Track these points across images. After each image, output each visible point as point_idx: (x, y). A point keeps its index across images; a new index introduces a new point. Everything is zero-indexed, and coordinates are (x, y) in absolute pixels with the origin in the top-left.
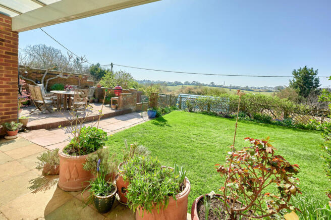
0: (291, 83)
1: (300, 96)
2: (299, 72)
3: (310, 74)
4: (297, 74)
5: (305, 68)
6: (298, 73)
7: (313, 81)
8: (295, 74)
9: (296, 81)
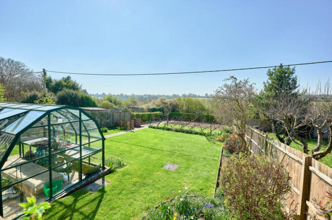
0: (265, 86)
1: (275, 101)
2: (274, 71)
3: (286, 73)
4: (272, 75)
5: (281, 66)
6: (273, 73)
7: (290, 81)
8: (270, 74)
9: (270, 83)
